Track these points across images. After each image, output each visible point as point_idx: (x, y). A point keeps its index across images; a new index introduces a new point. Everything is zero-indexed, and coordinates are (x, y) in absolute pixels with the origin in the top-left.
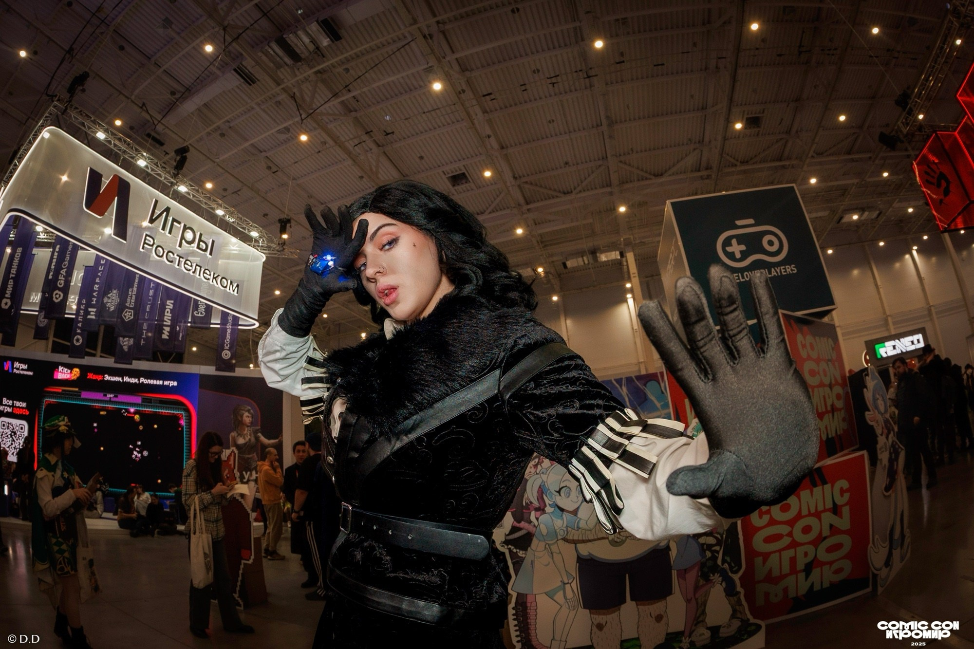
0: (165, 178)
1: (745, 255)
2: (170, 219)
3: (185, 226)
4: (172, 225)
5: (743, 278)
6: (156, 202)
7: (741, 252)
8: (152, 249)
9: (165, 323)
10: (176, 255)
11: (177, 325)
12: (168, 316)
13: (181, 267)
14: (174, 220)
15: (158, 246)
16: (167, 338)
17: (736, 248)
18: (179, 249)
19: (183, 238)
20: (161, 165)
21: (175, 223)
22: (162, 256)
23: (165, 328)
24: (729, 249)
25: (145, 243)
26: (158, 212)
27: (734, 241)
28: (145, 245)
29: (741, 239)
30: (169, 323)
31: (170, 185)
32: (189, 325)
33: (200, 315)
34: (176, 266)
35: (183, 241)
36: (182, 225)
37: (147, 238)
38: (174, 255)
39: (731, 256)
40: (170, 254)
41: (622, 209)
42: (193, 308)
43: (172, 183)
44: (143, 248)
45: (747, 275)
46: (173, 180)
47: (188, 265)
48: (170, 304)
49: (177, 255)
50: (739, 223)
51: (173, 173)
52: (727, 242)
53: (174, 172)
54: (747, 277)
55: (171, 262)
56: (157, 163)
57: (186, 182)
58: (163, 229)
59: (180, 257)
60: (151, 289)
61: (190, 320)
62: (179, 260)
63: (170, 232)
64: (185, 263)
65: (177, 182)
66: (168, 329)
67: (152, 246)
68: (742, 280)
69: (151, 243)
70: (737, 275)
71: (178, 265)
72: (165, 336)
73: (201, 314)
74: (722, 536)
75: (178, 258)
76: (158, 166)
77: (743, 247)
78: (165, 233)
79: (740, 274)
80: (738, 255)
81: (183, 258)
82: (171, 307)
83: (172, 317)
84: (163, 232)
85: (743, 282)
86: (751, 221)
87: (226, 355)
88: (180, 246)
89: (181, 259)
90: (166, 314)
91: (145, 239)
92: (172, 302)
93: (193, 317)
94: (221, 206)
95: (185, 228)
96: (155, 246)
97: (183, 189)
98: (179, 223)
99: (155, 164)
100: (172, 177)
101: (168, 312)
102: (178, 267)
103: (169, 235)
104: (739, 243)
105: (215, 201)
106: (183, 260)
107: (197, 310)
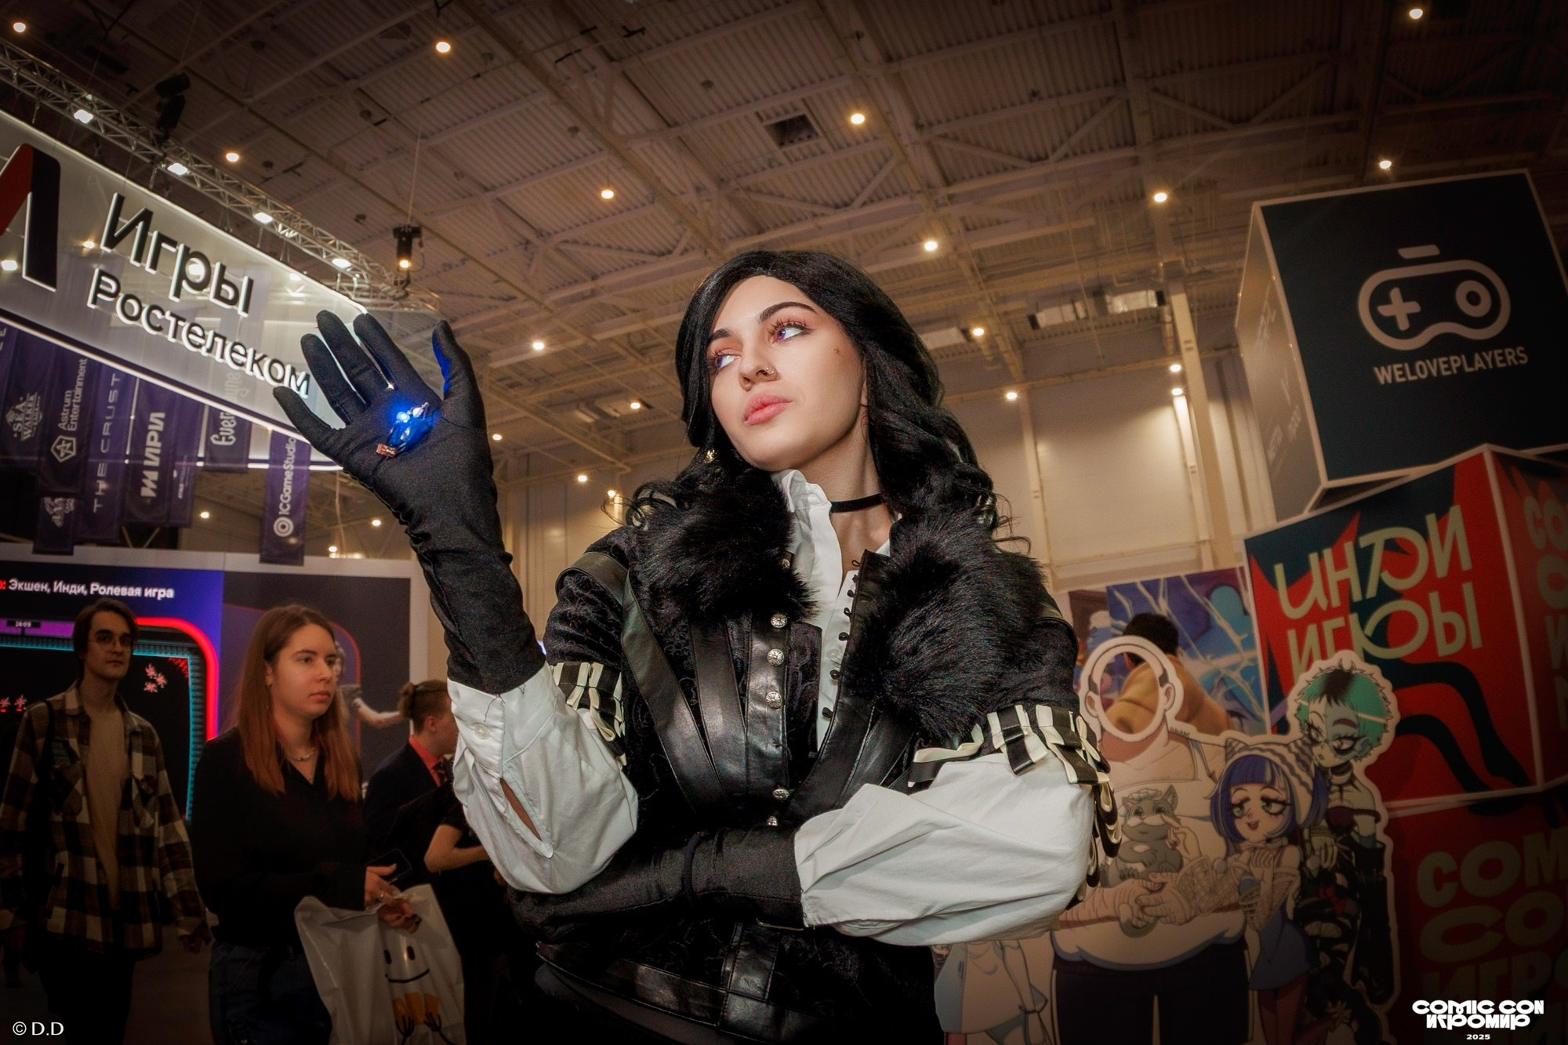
0: (138, 147)
1: (1418, 324)
2: (154, 235)
3: (186, 249)
4: (158, 248)
5: (1413, 373)
6: (121, 200)
7: (1411, 317)
8: (114, 303)
9: (147, 463)
10: (168, 314)
11: (173, 468)
12: (153, 447)
13: (181, 339)
14: (162, 238)
15: (128, 297)
16: (152, 494)
17: (1400, 309)
18: (176, 300)
19: (182, 275)
20: (127, 119)
21: (164, 245)
22: (137, 318)
23: (146, 473)
24: (1384, 310)
25: (98, 290)
26: (124, 222)
27: (1395, 294)
28: (100, 296)
29: (1410, 289)
30: (156, 462)
31: (148, 161)
32: (200, 464)
33: (223, 443)
34: (170, 338)
35: (184, 284)
36: (181, 248)
37: (104, 279)
38: (163, 313)
39: (1388, 325)
40: (157, 313)
41: (1160, 197)
42: (208, 427)
43: (153, 157)
44: (95, 301)
45: (1421, 367)
46: (155, 151)
47: (196, 334)
48: (157, 421)
49: (172, 315)
50: (1406, 253)
51: (155, 135)
52: (1380, 296)
53: (157, 132)
54: (1422, 372)
55: (159, 329)
56: (118, 115)
57: (185, 154)
58: (138, 258)
59: (178, 318)
60: (113, 388)
61: (201, 454)
62: (177, 325)
63: (154, 266)
64: (190, 332)
65: (165, 155)
66: (153, 476)
67: (115, 295)
68: (1411, 378)
69: (113, 290)
70: (1400, 366)
71: (175, 336)
72: (148, 491)
73: (227, 439)
74: (1353, 923)
75: (173, 320)
76: (120, 122)
77: (1414, 307)
78: (143, 268)
79: (1406, 365)
80: (1403, 325)
81: (184, 320)
82: (160, 426)
83: (162, 448)
84: (137, 264)
85: (1414, 381)
86: (1432, 250)
87: (283, 527)
88: (177, 293)
89: (181, 323)
90: (149, 443)
91: (99, 281)
92: (162, 415)
93: (209, 446)
94: (265, 203)
95: (188, 255)
96: (121, 296)
97: (178, 169)
98: (174, 244)
99: (113, 118)
100: (153, 145)
101: (152, 439)
102: (173, 340)
103: (153, 272)
104: (1406, 298)
105: (251, 193)
106: (185, 326)
107: (217, 432)
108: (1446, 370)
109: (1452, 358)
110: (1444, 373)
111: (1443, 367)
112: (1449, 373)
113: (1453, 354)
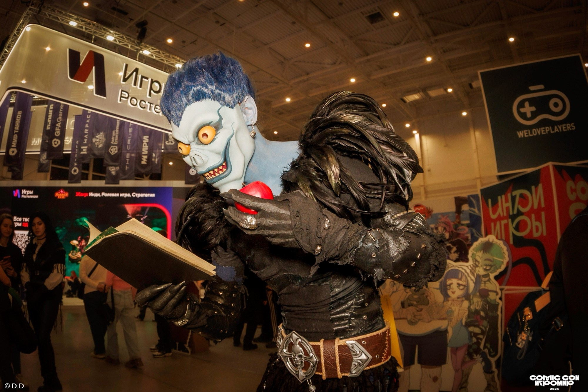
0: (131, 46)
1: (534, 115)
2: (139, 77)
3: (152, 80)
4: (142, 81)
5: (531, 133)
6: (127, 66)
7: (532, 112)
8: (127, 100)
9: (143, 153)
10: (147, 102)
11: (153, 152)
12: (145, 149)
13: (152, 111)
14: (143, 77)
15: (132, 98)
16: (146, 163)
17: (528, 109)
18: (150, 97)
19: (151, 89)
20: (126, 38)
21: (144, 79)
22: (136, 105)
23: (143, 156)
24: (522, 110)
25: (121, 97)
26: (129, 73)
27: (527, 104)
28: (122, 98)
29: (532, 102)
30: (146, 152)
31: (135, 51)
32: (163, 151)
33: (170, 144)
34: (148, 110)
35: (152, 92)
36: (150, 80)
37: (123, 92)
38: (145, 102)
39: (523, 116)
40: (143, 102)
42: (165, 138)
43: (137, 49)
44: (120, 100)
45: (534, 131)
46: (137, 47)
47: (157, 108)
48: (146, 139)
49: (148, 103)
50: (532, 88)
51: (137, 42)
52: (521, 105)
53: (138, 41)
54: (535, 133)
55: (144, 108)
56: (123, 36)
57: (149, 47)
58: (135, 84)
59: (151, 104)
60: (130, 128)
61: (163, 148)
62: (150, 106)
63: (141, 86)
64: (155, 108)
65: (141, 48)
66: (146, 157)
67: (128, 98)
68: (530, 135)
69: (127, 96)
70: (527, 131)
71: (150, 110)
72: (144, 162)
73: (171, 142)
74: (485, 328)
75: (149, 104)
76: (124, 39)
77: (533, 109)
78: (137, 88)
79: (529, 131)
80: (529, 115)
81: (153, 104)
82: (147, 140)
83: (149, 148)
84: (135, 87)
85: (531, 137)
86: (541, 87)
87: (193, 172)
88: (150, 95)
89: (152, 105)
90: (144, 146)
91: (121, 94)
92: (148, 137)
93: (165, 145)
94: (179, 61)
95: (152, 82)
96: (130, 98)
97: (146, 52)
98: (147, 78)
99: (121, 37)
100: (137, 45)
101: (145, 145)
102: (149, 111)
103: (140, 89)
104: (531, 105)
105: (173, 58)
106: (153, 106)
107: (168, 140)
108: (544, 132)
109: (546, 128)
110: (543, 133)
111: (543, 131)
112: (545, 133)
113: (547, 126)
